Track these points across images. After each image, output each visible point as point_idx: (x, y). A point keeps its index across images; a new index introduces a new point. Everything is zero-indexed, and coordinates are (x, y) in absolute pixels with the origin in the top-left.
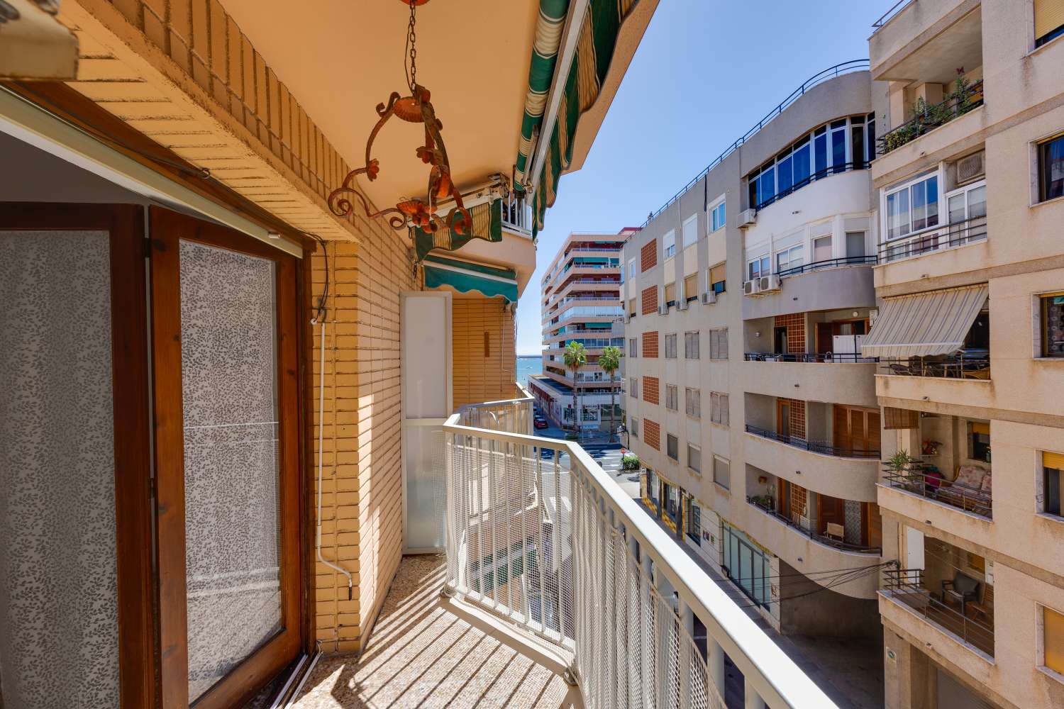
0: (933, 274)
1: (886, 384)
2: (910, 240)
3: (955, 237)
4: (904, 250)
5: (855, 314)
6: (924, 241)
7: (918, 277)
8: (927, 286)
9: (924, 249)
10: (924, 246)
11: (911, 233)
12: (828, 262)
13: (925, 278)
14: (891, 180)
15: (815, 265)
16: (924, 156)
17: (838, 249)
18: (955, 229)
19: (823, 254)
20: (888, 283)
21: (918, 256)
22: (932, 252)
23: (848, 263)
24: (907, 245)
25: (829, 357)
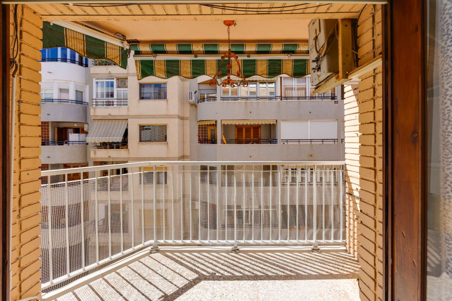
0: (113, 114)
1: (95, 153)
2: (105, 100)
3: (119, 103)
4: (102, 103)
5: (76, 125)
6: (109, 102)
7: (107, 114)
8: (110, 118)
9: (109, 105)
10: (109, 104)
11: (105, 98)
12: (67, 101)
13: (110, 115)
14: (98, 76)
15: (60, 100)
16: (110, 73)
17: (72, 96)
18: (119, 101)
19: (64, 96)
20: (96, 114)
21: (107, 107)
22: (111, 107)
23: (76, 103)
24: (103, 102)
25: (66, 143)
